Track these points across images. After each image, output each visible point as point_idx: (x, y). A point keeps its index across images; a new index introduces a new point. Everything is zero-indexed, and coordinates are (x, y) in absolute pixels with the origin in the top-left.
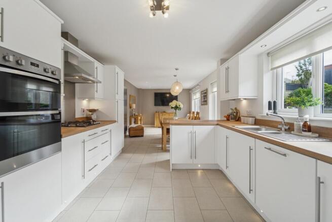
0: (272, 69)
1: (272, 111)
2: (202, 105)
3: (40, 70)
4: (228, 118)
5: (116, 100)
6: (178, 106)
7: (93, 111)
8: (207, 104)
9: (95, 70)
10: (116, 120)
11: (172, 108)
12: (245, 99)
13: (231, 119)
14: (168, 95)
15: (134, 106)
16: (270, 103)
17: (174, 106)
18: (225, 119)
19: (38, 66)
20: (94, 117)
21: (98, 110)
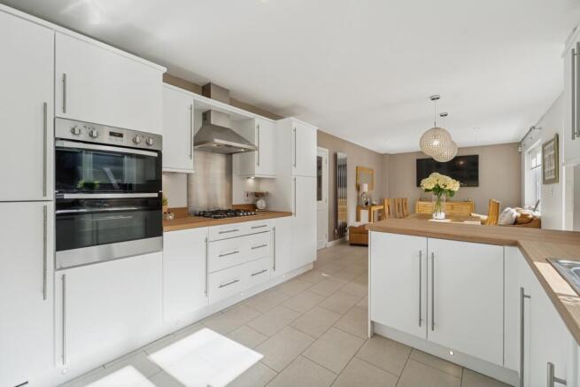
2: (544, 181)
3: (126, 141)
5: (293, 178)
7: (258, 195)
9: (256, 130)
10: (293, 211)
11: (427, 190)
14: (461, 163)
15: (365, 188)
19: (121, 135)
20: (261, 204)
21: (267, 193)
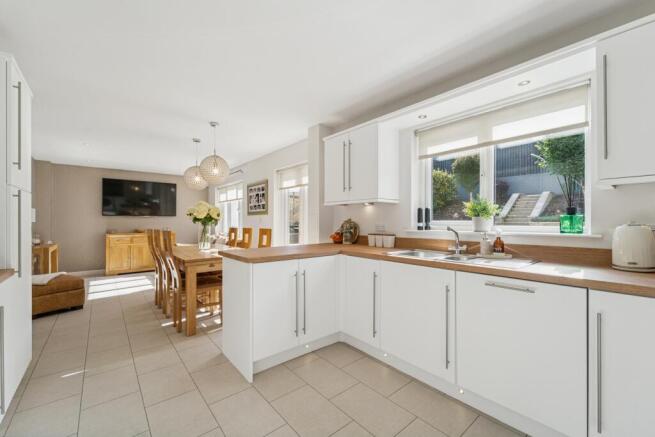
0: (421, 157)
1: (422, 224)
2: (249, 213)
4: (338, 240)
6: (214, 216)
8: (266, 213)
12: (372, 204)
13: (346, 240)
16: (420, 210)
17: (202, 216)
18: (331, 241)
